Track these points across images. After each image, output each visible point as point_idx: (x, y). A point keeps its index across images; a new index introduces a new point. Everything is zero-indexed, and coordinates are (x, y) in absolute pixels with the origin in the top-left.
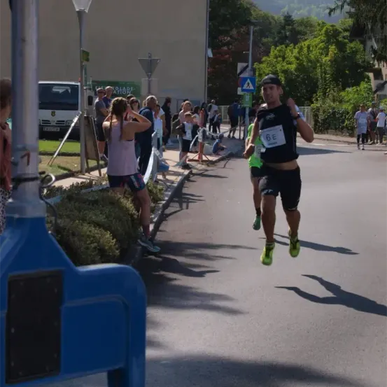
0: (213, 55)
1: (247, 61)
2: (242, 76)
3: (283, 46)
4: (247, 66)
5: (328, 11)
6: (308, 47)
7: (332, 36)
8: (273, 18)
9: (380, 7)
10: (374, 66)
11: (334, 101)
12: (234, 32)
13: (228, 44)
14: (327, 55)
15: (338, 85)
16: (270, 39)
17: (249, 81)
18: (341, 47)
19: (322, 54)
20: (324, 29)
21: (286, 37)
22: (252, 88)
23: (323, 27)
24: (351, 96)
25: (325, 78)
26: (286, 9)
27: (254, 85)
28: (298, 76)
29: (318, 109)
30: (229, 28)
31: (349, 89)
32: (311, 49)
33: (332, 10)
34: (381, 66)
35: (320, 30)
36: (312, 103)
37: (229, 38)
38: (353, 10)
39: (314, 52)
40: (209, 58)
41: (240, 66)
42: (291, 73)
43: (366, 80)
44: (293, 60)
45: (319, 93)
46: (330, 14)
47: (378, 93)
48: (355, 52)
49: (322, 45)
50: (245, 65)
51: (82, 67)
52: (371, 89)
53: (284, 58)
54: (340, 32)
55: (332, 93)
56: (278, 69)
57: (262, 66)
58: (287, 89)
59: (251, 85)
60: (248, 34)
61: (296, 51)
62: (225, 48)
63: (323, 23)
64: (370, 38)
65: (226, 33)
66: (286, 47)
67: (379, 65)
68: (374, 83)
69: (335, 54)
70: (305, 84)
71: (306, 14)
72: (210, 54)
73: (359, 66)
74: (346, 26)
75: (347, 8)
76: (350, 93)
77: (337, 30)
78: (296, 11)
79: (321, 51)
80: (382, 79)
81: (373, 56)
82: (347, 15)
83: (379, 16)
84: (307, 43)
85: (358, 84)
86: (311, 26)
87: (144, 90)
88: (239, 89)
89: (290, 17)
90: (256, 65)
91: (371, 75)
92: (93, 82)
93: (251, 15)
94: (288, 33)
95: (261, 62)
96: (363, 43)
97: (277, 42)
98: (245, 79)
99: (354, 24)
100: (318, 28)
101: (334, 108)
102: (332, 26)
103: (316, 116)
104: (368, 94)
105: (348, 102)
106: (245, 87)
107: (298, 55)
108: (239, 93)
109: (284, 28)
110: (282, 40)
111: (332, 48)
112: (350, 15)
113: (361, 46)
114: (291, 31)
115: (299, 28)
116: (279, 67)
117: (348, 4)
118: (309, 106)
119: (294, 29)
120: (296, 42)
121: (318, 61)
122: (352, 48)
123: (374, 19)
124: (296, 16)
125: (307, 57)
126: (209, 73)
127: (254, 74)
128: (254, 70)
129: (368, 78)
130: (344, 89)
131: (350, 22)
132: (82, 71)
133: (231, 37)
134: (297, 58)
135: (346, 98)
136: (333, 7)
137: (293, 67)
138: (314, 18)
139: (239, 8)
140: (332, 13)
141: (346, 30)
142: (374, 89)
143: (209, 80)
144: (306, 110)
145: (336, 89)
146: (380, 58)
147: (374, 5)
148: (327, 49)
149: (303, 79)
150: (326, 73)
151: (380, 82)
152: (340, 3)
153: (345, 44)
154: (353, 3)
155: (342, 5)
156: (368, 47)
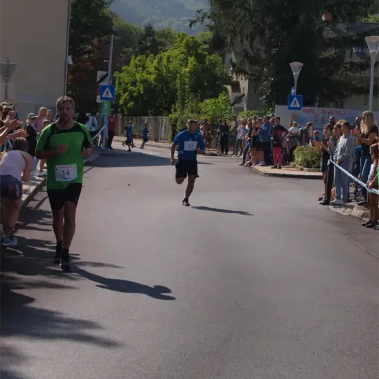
0: (73, 62)
1: (107, 70)
2: (102, 84)
3: (144, 56)
4: (107, 75)
5: (188, 24)
6: (168, 58)
7: (192, 48)
8: (134, 29)
9: (240, 21)
10: (232, 78)
11: (192, 112)
12: (95, 41)
13: (89, 52)
14: (186, 66)
15: (196, 96)
16: (130, 49)
17: (108, 89)
18: (200, 58)
19: (182, 65)
20: (184, 41)
21: (147, 48)
22: (110, 96)
23: (182, 39)
24: (209, 107)
25: (185, 88)
26: (146, 22)
27: (113, 92)
28: (156, 86)
29: (176, 120)
30: (90, 37)
31: (207, 101)
32: (171, 59)
33: (192, 23)
34: (239, 80)
35: (181, 42)
36: (171, 113)
37: (90, 47)
38: (213, 23)
39: (173, 63)
40: (69, 65)
41: (100, 74)
42: (151, 84)
43: (224, 92)
44: (153, 69)
45: (178, 104)
46: (190, 26)
47: (236, 105)
48: (214, 65)
49: (181, 56)
50: (105, 73)
52: (229, 101)
53: (144, 68)
54: (200, 44)
55: (190, 104)
56: (137, 78)
57: (122, 75)
58: (146, 98)
59: (110, 93)
60: (109, 42)
61: (156, 61)
62: (86, 56)
63: (184, 35)
64: (229, 51)
66: (147, 57)
67: (237, 78)
68: (232, 95)
69: (195, 65)
70: (164, 94)
71: (167, 26)
72: (70, 61)
73: (215, 78)
74: (206, 38)
75: (207, 21)
76: (208, 105)
77: (197, 42)
78: (157, 23)
79: (180, 62)
80: (240, 92)
81: (232, 69)
82: (208, 28)
83: (238, 29)
84: (166, 54)
85: (216, 96)
86: (172, 37)
88: (98, 97)
89: (151, 28)
90: (116, 74)
91: (229, 87)
93: (113, 24)
94: (149, 44)
95: (121, 72)
96: (223, 56)
97: (137, 52)
98: (104, 88)
99: (214, 37)
100: (178, 39)
102: (193, 38)
103: (174, 126)
104: (226, 106)
105: (206, 113)
106: (104, 95)
107: (157, 65)
108: (98, 101)
109: (144, 39)
110: (143, 51)
111: (192, 59)
112: (211, 28)
113: (221, 58)
114: (152, 42)
115: (161, 39)
116: (138, 76)
117: (209, 17)
118: (168, 116)
119: (154, 40)
120: (156, 52)
121: (177, 72)
122: (211, 60)
123: (233, 32)
124: (157, 28)
125: (165, 67)
126: (68, 81)
127: (114, 82)
128: (114, 79)
129: (226, 90)
130: (202, 101)
131: (210, 35)
133: (92, 45)
134: (157, 69)
135: (204, 110)
136: (194, 19)
137: (152, 78)
138: (174, 29)
140: (193, 25)
141: (205, 43)
142: (232, 101)
143: (68, 87)
144: (165, 120)
145: (194, 100)
146: (239, 71)
147: (234, 19)
148: (188, 60)
149: (162, 90)
150: (185, 84)
151: (237, 94)
152: (201, 15)
153: (205, 56)
154: (213, 16)
155: (203, 18)
156: (227, 61)
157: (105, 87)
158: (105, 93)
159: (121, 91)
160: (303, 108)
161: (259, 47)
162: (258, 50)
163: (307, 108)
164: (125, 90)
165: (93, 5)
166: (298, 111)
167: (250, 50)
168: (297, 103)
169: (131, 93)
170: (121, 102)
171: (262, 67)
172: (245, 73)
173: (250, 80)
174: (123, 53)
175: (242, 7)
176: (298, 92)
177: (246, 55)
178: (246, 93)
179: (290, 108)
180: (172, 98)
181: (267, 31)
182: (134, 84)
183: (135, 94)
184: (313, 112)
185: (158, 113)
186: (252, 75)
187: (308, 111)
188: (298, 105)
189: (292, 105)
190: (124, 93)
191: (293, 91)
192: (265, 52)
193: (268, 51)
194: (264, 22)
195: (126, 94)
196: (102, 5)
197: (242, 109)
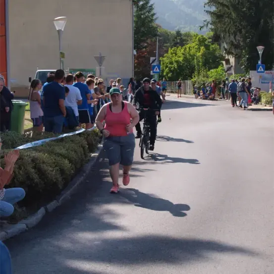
0: (137, 54)
1: (155, 56)
2: (153, 64)
3: (176, 48)
4: (155, 59)
6: (189, 48)
7: (202, 41)
8: (170, 33)
9: (228, 25)
10: (225, 57)
11: (204, 77)
12: (149, 41)
13: (145, 47)
14: (199, 52)
15: (206, 68)
16: (169, 44)
17: (156, 67)
18: (207, 47)
19: (197, 51)
20: (198, 38)
21: (177, 43)
22: (158, 71)
23: (197, 37)
24: (213, 74)
25: (199, 64)
26: (177, 29)
27: (159, 69)
28: (184, 64)
29: (195, 82)
30: (146, 39)
31: (212, 70)
32: (191, 48)
33: (201, 27)
34: (229, 58)
35: (196, 38)
36: (192, 78)
38: (213, 27)
39: (192, 51)
40: (134, 55)
41: (152, 59)
42: (181, 63)
43: (221, 65)
44: (181, 55)
45: (196, 73)
46: (200, 29)
47: (228, 72)
48: (215, 50)
49: (196, 47)
50: (154, 58)
51: (61, 61)
52: (224, 70)
53: (176, 54)
54: (207, 39)
55: (202, 73)
56: (173, 60)
57: (164, 59)
58: (178, 71)
59: (158, 69)
60: (156, 41)
61: (182, 50)
62: (144, 49)
63: (197, 35)
64: (223, 42)
65: (144, 41)
68: (225, 67)
69: (204, 51)
70: (188, 68)
71: (188, 30)
72: (135, 53)
73: (217, 58)
74: (210, 36)
75: (210, 26)
76: (213, 73)
77: (204, 38)
78: (183, 29)
80: (230, 64)
81: (225, 52)
82: (211, 30)
83: (227, 30)
84: (188, 46)
85: (217, 67)
86: (191, 36)
87: (98, 73)
88: (152, 72)
89: (179, 32)
90: (161, 59)
91: (224, 62)
92: (70, 70)
93: (158, 31)
94: (178, 41)
95: (163, 57)
96: (220, 45)
97: (172, 46)
99: (214, 35)
100: (194, 38)
101: (204, 81)
102: (202, 36)
104: (223, 73)
105: (211, 77)
106: (155, 70)
107: (183, 52)
108: (151, 74)
109: (176, 38)
110: (176, 45)
111: (202, 48)
112: (212, 30)
113: (218, 47)
114: (180, 40)
115: (184, 38)
117: (211, 24)
119: (181, 38)
120: (182, 45)
121: (195, 55)
122: (212, 47)
123: (225, 31)
124: (183, 32)
125: (188, 53)
127: (160, 63)
128: (160, 61)
130: (209, 70)
131: (212, 34)
132: (61, 63)
133: (147, 43)
134: (183, 54)
135: (210, 75)
136: (202, 25)
137: (181, 59)
138: (193, 32)
139: (152, 27)
140: (202, 29)
141: (209, 38)
142: (226, 70)
143: (135, 67)
144: (189, 82)
145: (205, 70)
146: (229, 53)
147: (224, 24)
148: (200, 49)
149: (187, 65)
150: (199, 62)
151: (229, 66)
152: (206, 23)
153: (209, 46)
154: (213, 23)
155: (207, 24)
156: (222, 47)
157: (155, 66)
158: (155, 69)
159: (164, 68)
160: (265, 71)
161: (239, 39)
162: (239, 40)
163: (268, 71)
164: (167, 67)
165: (147, 21)
166: (263, 74)
167: (234, 41)
168: (262, 69)
169: (170, 68)
170: (165, 74)
171: (242, 50)
172: (232, 54)
173: (235, 58)
174: (165, 47)
175: (228, 17)
176: (262, 63)
177: (232, 44)
178: (233, 65)
179: (258, 72)
180: (192, 70)
181: (243, 30)
182: (171, 63)
183: (172, 69)
184: (271, 73)
185: (185, 79)
186: (236, 55)
187: (268, 73)
188: (263, 70)
189: (259, 70)
190: (166, 68)
191: (259, 62)
192: (243, 41)
193: (244, 41)
194: (241, 25)
195: (167, 69)
196: (152, 21)
197: (232, 74)
